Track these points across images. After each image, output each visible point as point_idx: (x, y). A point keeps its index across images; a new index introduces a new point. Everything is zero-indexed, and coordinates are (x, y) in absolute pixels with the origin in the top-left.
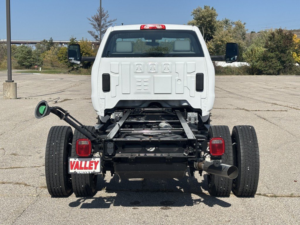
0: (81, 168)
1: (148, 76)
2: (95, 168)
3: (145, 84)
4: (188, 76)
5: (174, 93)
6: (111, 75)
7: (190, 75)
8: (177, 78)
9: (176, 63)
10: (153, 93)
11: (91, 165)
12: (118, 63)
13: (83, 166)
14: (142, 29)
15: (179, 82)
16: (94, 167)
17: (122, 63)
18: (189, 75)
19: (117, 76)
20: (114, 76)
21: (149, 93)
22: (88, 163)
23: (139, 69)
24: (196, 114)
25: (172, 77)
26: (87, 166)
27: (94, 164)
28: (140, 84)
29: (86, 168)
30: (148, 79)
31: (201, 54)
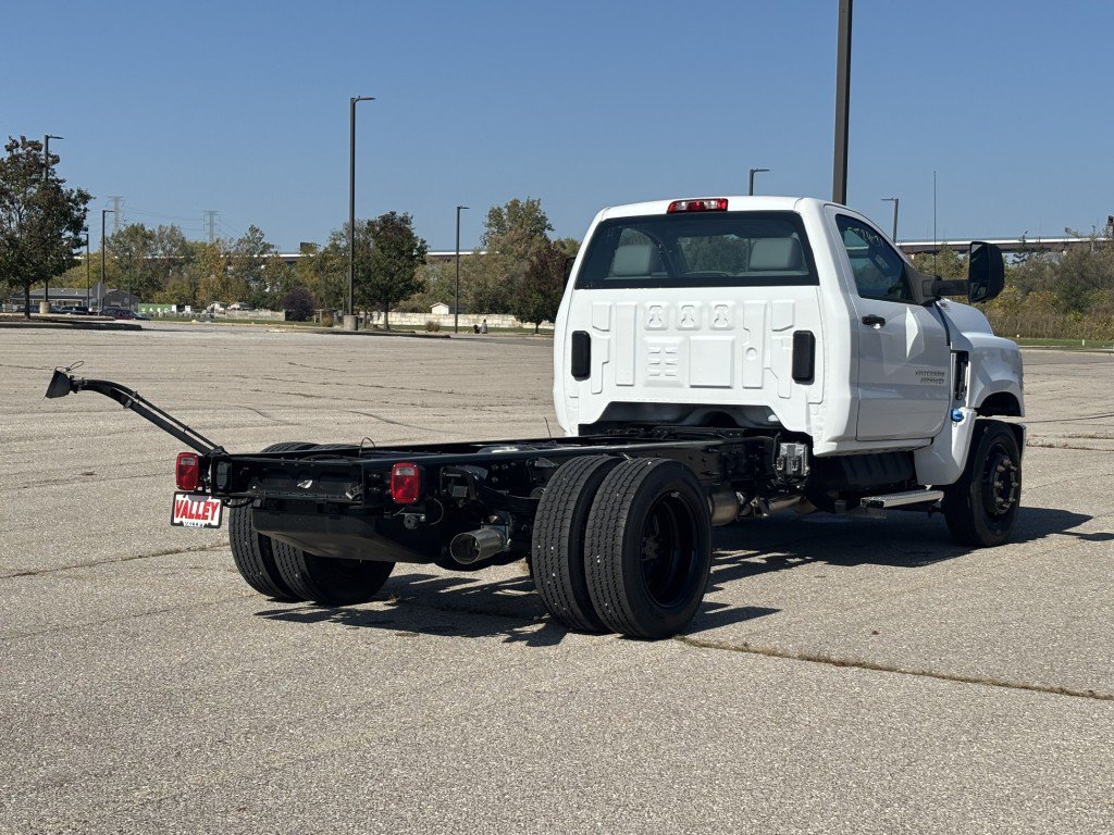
0: (191, 516)
1: (678, 339)
2: (212, 519)
3: (669, 360)
4: (773, 338)
5: (738, 387)
6: (594, 335)
7: (780, 338)
8: (747, 344)
9: (746, 302)
10: (688, 386)
11: (206, 510)
12: (609, 304)
13: (194, 512)
14: (673, 209)
15: (752, 357)
16: (209, 514)
17: (618, 304)
18: (777, 337)
19: (607, 336)
20: (601, 337)
21: (678, 385)
22: (202, 504)
23: (656, 319)
24: (800, 449)
25: (733, 342)
26: (201, 512)
27: (210, 508)
28: (657, 360)
29: (198, 517)
30: (674, 345)
31: (812, 279)
